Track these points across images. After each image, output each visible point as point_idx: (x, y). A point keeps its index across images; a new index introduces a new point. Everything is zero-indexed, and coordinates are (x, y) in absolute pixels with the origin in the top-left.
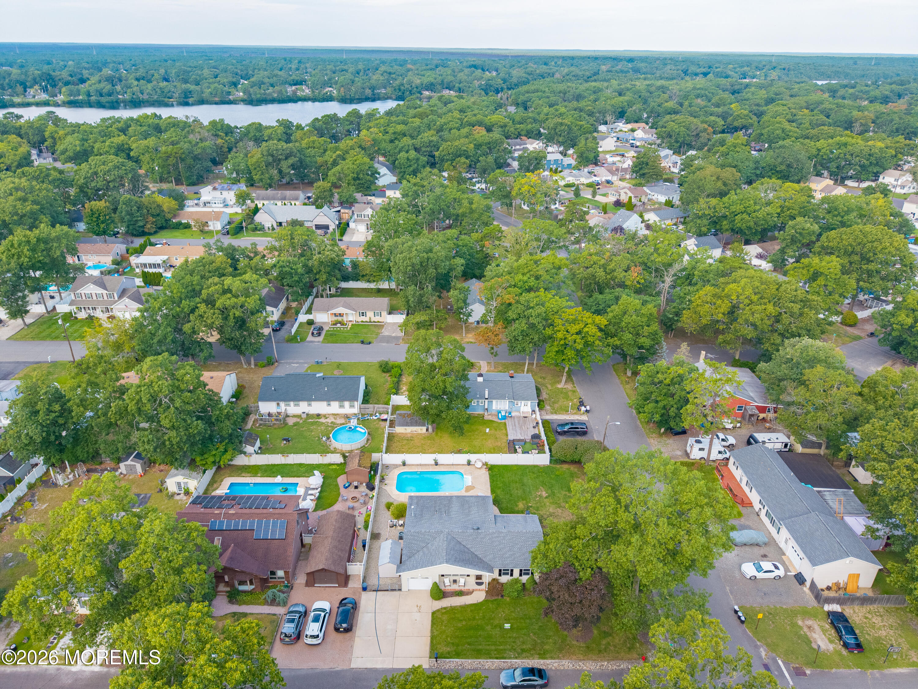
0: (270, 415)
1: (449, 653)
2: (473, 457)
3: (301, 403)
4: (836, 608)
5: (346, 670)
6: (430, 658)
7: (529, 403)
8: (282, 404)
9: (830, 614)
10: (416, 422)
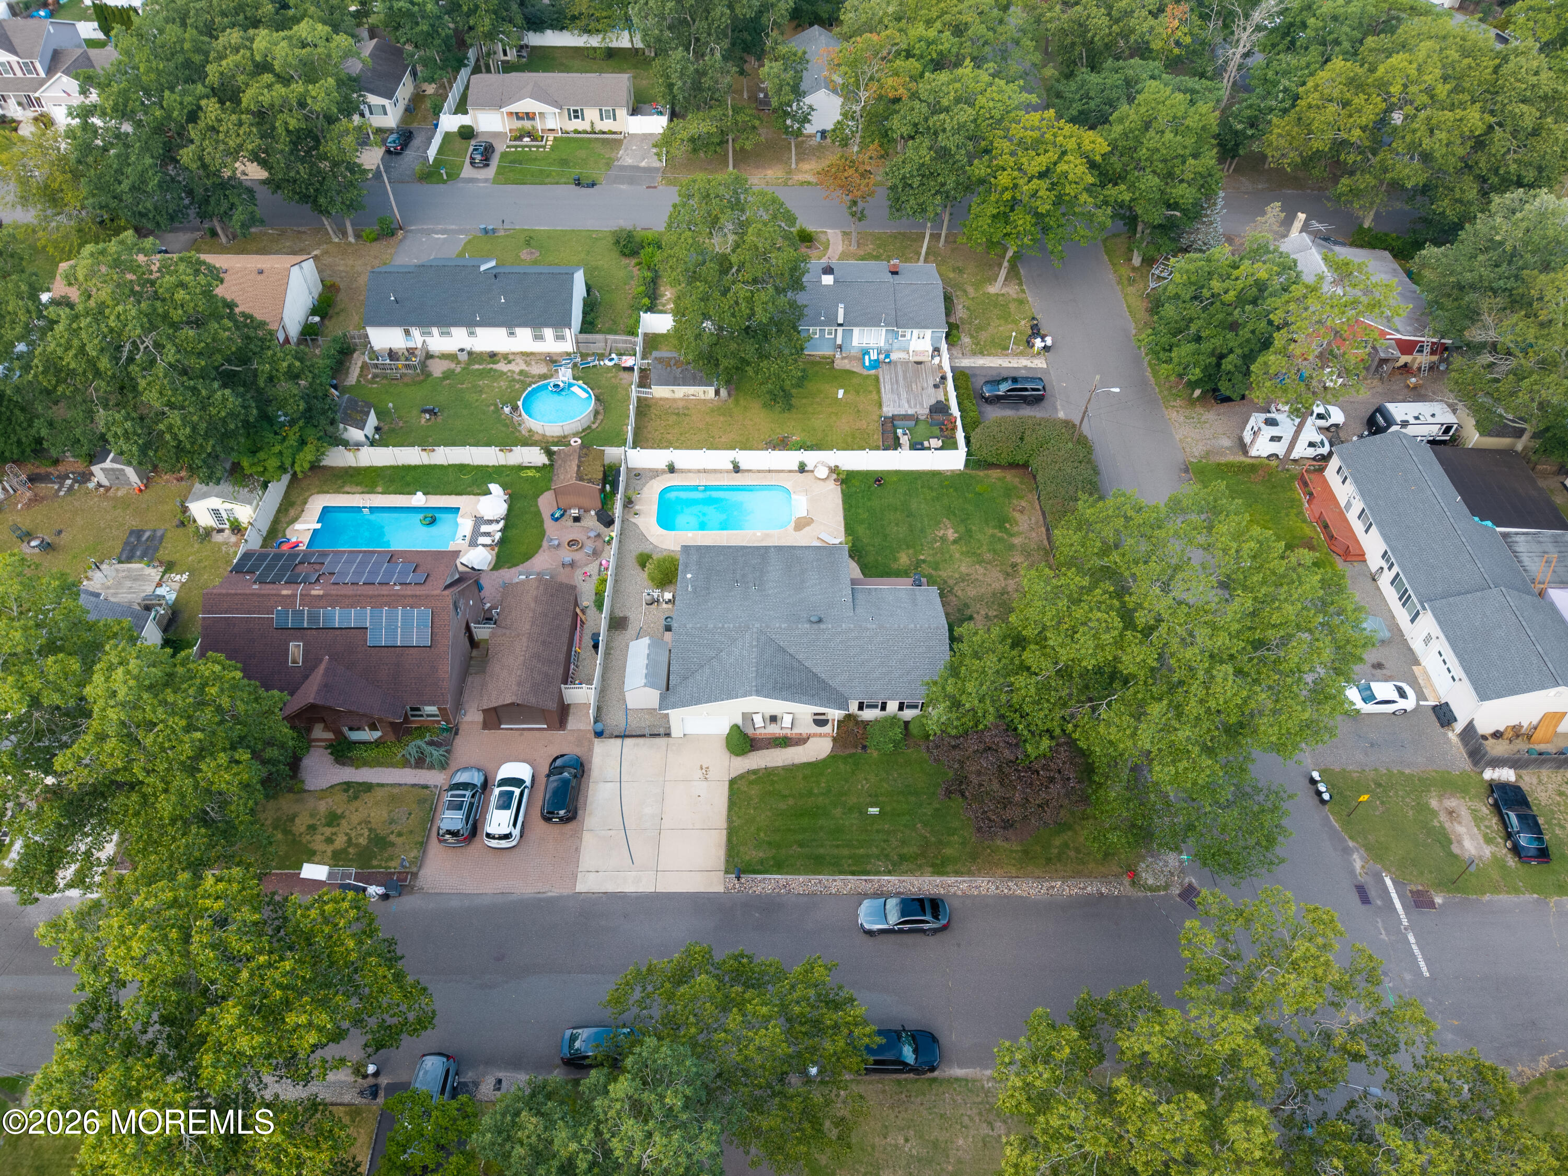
0: (392, 354)
1: (761, 862)
2: (811, 458)
3: (455, 331)
4: (1507, 775)
5: (568, 896)
6: (727, 872)
7: (928, 333)
8: (415, 332)
9: (1495, 787)
10: (694, 378)
